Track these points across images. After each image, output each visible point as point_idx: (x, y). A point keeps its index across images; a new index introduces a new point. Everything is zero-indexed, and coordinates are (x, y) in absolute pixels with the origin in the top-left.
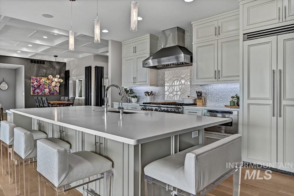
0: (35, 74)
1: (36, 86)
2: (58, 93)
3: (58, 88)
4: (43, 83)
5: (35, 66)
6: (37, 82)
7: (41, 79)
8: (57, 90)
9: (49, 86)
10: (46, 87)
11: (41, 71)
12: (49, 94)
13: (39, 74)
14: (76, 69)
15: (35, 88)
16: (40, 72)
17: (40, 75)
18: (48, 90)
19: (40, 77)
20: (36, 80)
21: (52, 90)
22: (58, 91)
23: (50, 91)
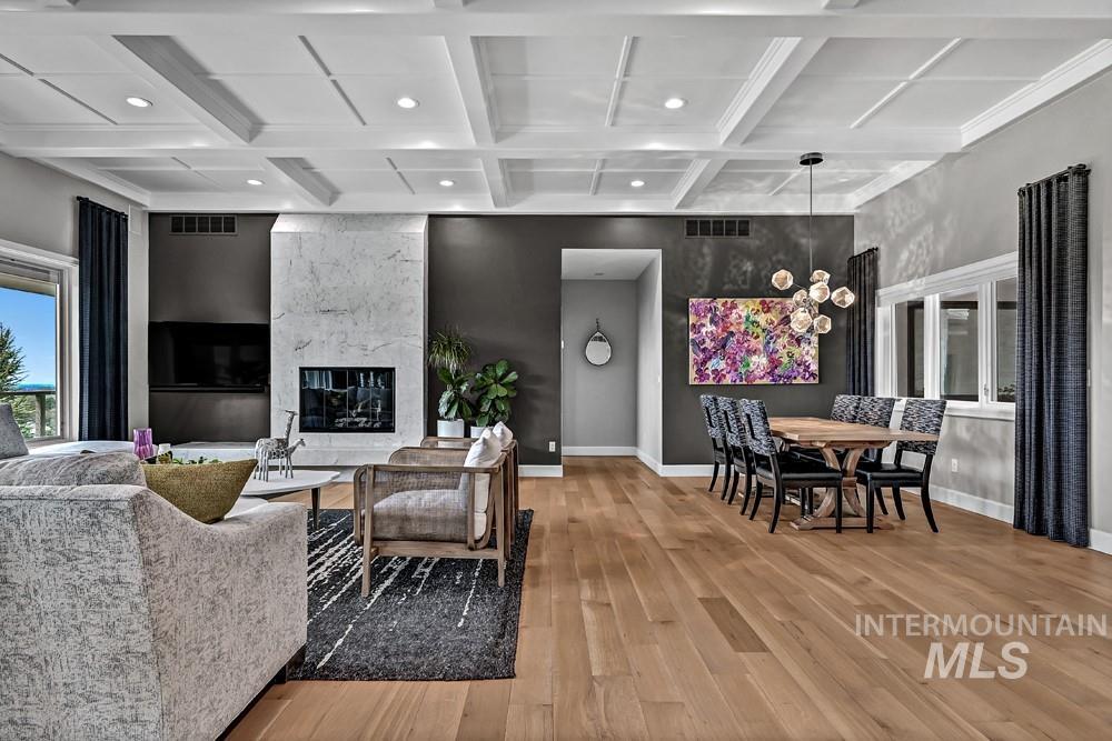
0: (705, 284)
1: (709, 344)
2: (812, 375)
3: (814, 352)
4: (743, 327)
5: (706, 250)
6: (716, 324)
7: (734, 306)
8: (807, 358)
9: (769, 343)
10: (753, 343)
11: (731, 268)
12: (766, 381)
13: (724, 284)
14: (929, 229)
15: (704, 350)
16: (730, 272)
17: (726, 287)
18: (763, 361)
19: (730, 300)
20: (709, 315)
21: (785, 360)
22: (814, 367)
23: (774, 363)
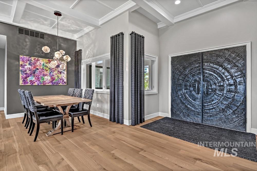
0: (27, 52)
1: (28, 72)
2: (65, 82)
3: (65, 76)
4: (42, 67)
5: (27, 40)
6: (31, 65)
7: (38, 60)
8: (63, 78)
9: (51, 73)
10: (45, 73)
11: (37, 48)
12: (50, 84)
13: (35, 53)
14: (93, 46)
15: (26, 74)
16: (37, 49)
17: (35, 54)
18: (49, 78)
19: (36, 58)
20: (28, 62)
21: (56, 78)
22: (65, 80)
23: (53, 79)
